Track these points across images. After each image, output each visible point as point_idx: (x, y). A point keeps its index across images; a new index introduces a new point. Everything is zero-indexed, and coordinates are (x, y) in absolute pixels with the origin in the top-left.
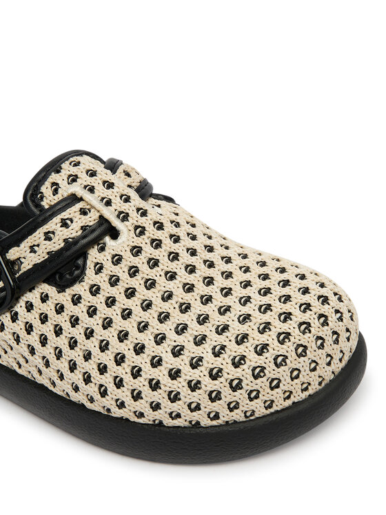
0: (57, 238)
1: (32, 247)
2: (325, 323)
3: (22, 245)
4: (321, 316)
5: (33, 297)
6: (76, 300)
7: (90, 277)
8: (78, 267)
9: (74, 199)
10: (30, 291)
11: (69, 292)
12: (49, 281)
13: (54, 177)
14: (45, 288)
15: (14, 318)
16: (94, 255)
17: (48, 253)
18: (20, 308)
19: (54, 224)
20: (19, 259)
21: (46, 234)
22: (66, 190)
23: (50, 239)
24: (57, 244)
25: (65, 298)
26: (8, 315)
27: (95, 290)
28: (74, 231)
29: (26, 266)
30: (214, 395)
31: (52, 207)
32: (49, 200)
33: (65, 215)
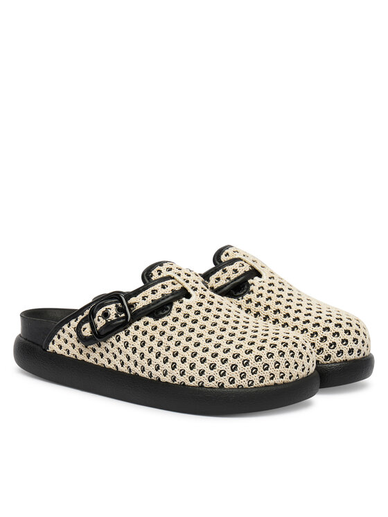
0: (158, 293)
1: (143, 297)
2: (293, 356)
3: (138, 296)
4: (291, 351)
5: (140, 323)
6: (165, 324)
7: (174, 313)
8: (167, 309)
9: (169, 278)
10: (138, 320)
11: (161, 321)
12: (149, 315)
13: (159, 268)
14: (147, 319)
15: (127, 334)
16: (176, 304)
17: (152, 300)
18: (131, 329)
19: (158, 287)
20: (135, 303)
21: (152, 291)
22: (165, 274)
23: (154, 293)
24: (158, 296)
25: (158, 323)
26: (124, 332)
27: (176, 319)
28: (168, 291)
29: (139, 306)
30: (222, 372)
31: (155, 280)
32: (155, 276)
33: (164, 283)
